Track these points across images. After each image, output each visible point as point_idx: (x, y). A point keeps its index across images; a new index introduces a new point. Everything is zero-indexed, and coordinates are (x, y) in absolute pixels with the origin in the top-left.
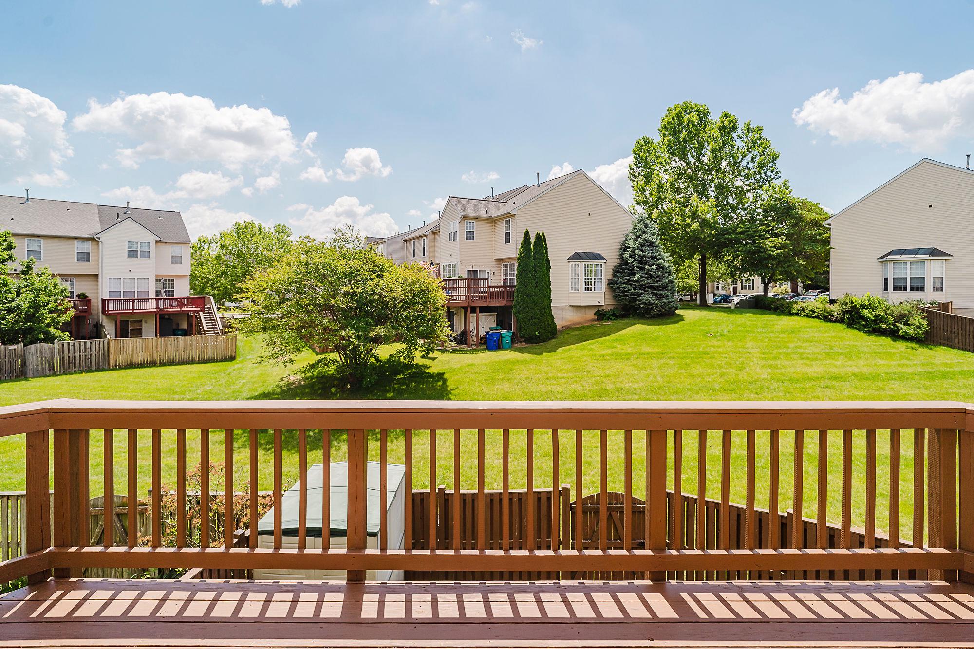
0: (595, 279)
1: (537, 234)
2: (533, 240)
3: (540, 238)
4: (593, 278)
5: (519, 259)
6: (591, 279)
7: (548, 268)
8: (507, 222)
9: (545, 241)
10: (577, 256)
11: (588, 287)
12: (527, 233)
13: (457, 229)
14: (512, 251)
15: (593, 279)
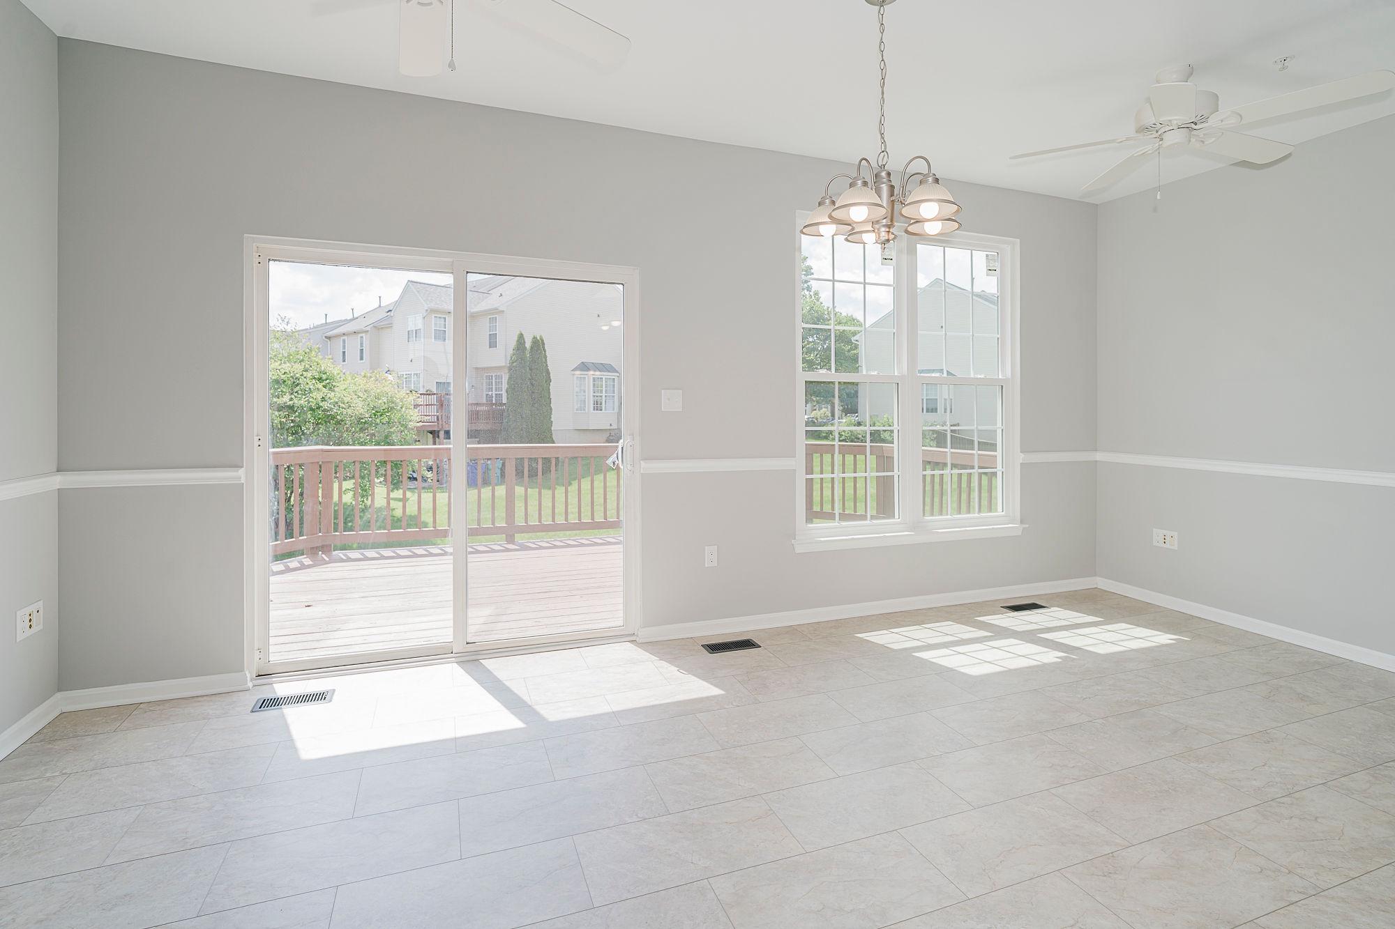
0: (606, 396)
1: (534, 338)
2: (528, 345)
3: (538, 345)
4: (604, 394)
5: (510, 369)
6: (601, 396)
7: (549, 380)
8: (493, 320)
9: (544, 347)
10: (584, 367)
11: (598, 406)
12: (521, 336)
13: (420, 326)
14: (500, 357)
15: (604, 397)
